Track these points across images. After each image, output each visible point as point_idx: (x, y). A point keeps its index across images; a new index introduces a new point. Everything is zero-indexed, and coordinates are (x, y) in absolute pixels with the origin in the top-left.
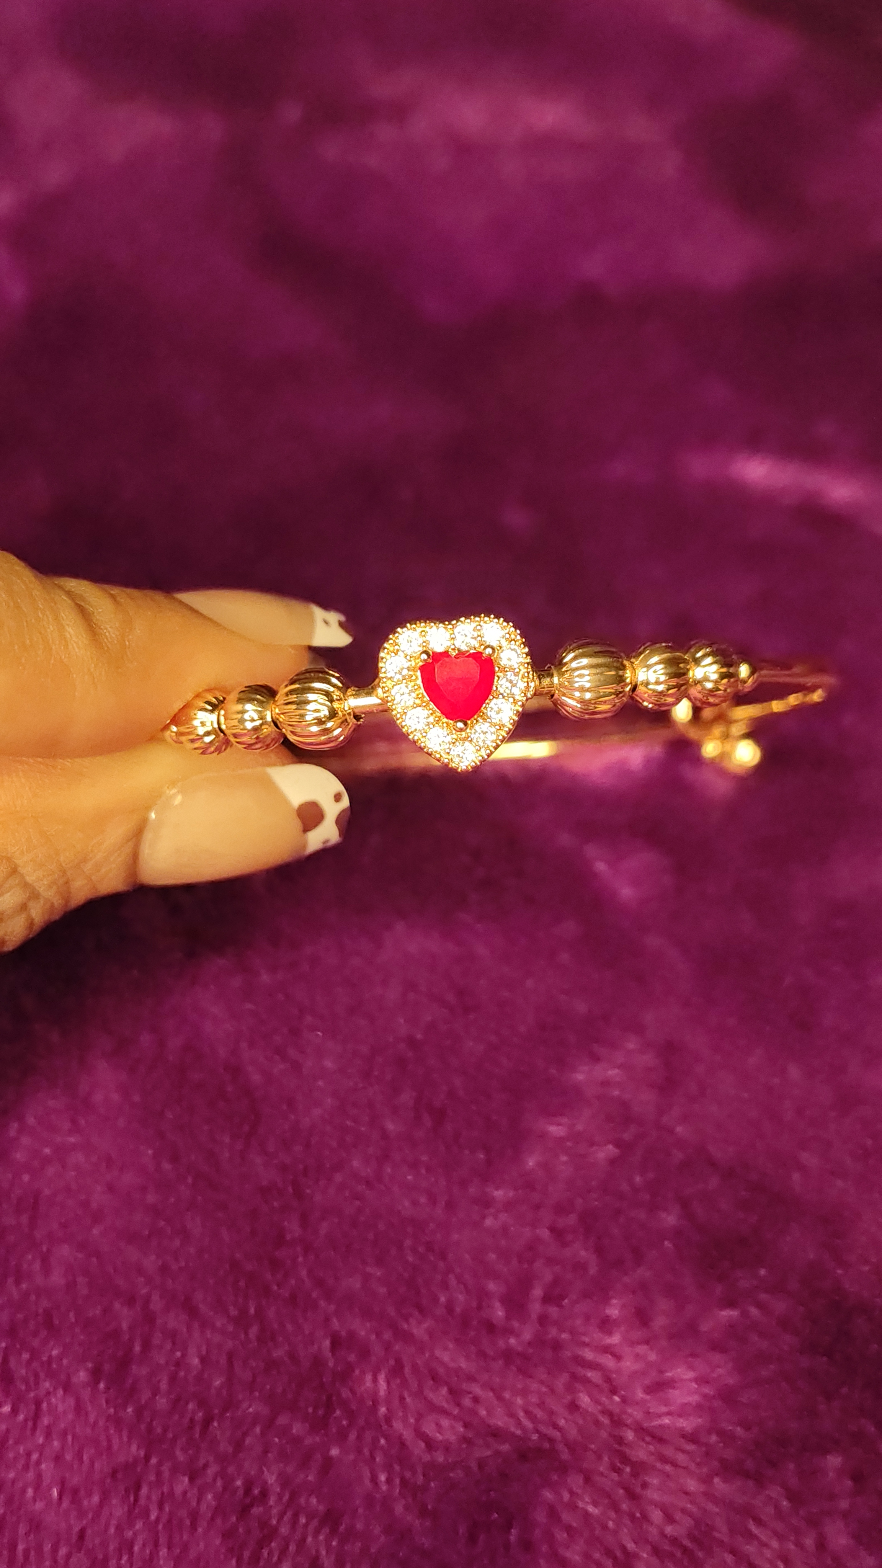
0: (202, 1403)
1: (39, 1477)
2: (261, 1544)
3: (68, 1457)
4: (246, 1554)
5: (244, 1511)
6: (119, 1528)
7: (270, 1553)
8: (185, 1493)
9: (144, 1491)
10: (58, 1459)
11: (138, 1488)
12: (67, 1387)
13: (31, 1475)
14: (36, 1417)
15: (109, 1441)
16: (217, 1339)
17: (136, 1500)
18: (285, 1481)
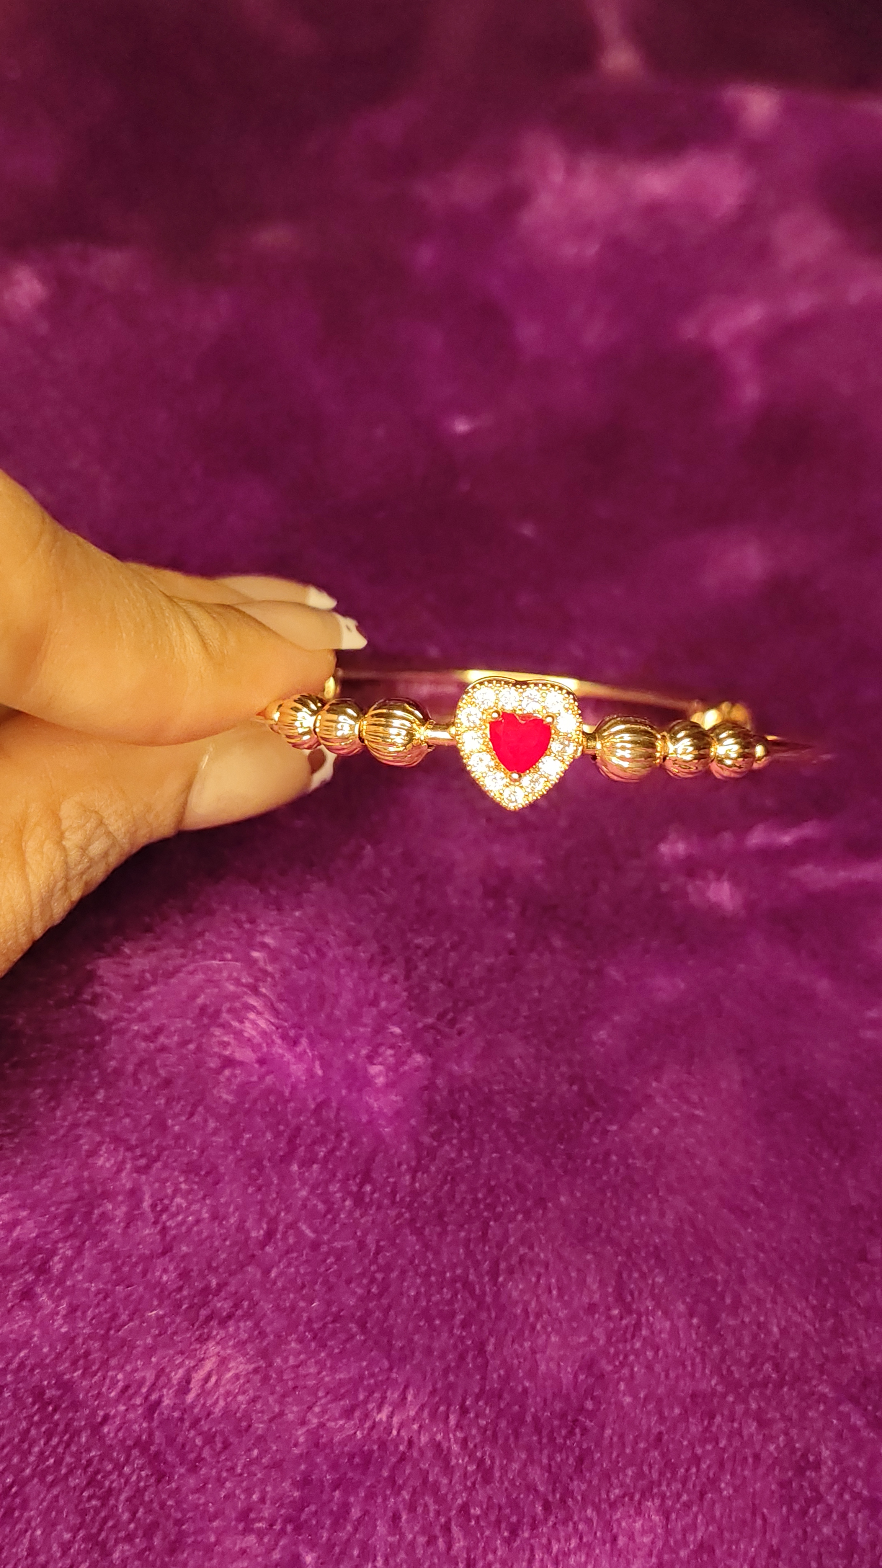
0: (777, 1367)
1: (632, 1375)
2: (809, 1503)
3: (658, 1368)
4: (796, 1507)
5: (800, 1471)
6: (692, 1445)
7: (815, 1513)
8: (751, 1436)
9: (718, 1419)
10: (649, 1367)
11: (712, 1417)
12: (667, 1314)
13: (625, 1371)
14: (638, 1326)
15: (693, 1364)
16: (797, 1318)
17: (710, 1424)
18: (838, 1459)
